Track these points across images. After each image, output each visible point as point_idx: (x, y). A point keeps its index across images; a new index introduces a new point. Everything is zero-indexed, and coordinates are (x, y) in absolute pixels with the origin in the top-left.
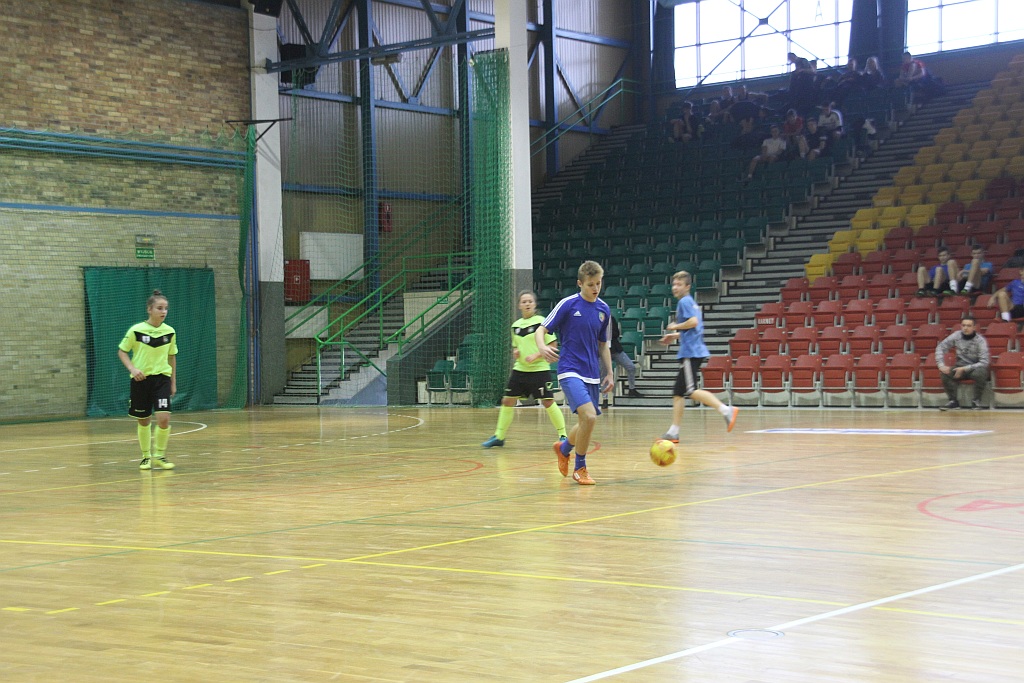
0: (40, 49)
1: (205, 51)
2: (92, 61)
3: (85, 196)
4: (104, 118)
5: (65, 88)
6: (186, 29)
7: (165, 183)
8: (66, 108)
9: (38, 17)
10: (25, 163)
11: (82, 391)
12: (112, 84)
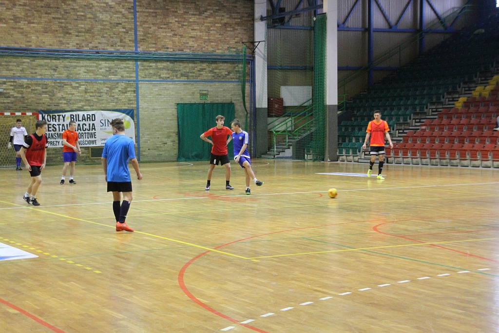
0: (161, 20)
1: (233, 14)
2: (182, 23)
3: (178, 76)
4: (187, 45)
5: (171, 34)
6: (225, 6)
7: (213, 69)
8: (171, 42)
9: (161, 8)
10: (154, 64)
11: (176, 151)
12: (191, 31)
